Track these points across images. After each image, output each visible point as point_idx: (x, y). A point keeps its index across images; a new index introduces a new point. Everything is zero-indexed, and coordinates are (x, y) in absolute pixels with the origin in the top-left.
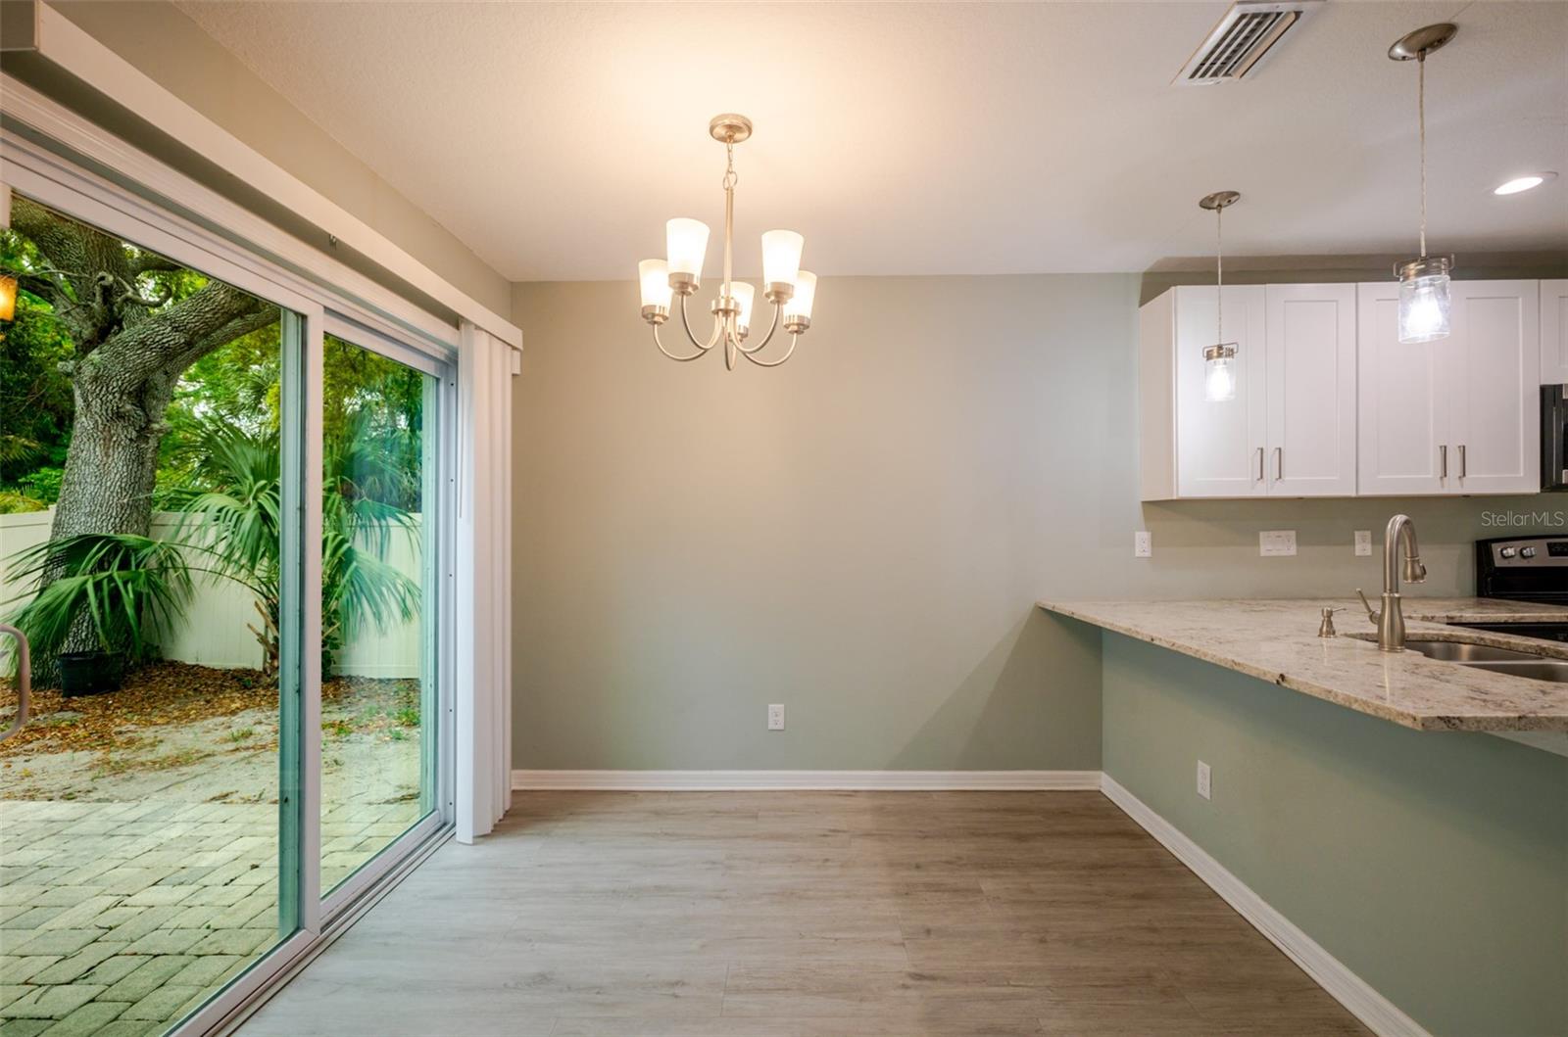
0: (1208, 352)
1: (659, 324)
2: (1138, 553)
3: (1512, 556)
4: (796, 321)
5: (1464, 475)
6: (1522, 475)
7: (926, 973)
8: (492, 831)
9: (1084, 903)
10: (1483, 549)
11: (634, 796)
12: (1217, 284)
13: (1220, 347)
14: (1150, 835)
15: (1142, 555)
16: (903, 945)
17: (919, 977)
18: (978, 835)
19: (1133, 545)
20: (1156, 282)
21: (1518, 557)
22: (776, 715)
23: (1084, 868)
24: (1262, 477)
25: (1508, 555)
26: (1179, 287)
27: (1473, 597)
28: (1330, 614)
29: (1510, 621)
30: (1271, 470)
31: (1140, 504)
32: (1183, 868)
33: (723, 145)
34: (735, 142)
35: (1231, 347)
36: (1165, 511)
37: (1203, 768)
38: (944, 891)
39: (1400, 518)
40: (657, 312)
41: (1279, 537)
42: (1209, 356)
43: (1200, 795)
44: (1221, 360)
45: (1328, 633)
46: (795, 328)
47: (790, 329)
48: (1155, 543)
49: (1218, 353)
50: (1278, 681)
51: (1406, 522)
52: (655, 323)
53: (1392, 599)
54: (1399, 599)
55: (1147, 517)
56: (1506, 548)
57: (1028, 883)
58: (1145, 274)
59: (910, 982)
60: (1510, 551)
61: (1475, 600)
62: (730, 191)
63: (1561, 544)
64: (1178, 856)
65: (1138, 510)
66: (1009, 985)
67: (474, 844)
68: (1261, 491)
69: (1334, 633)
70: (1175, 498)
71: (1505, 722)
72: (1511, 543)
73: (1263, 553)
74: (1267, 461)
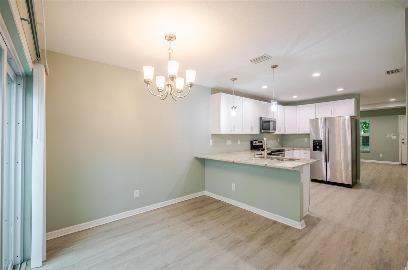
1: (150, 84)
2: (211, 145)
4: (180, 90)
5: (253, 131)
6: (258, 131)
7: (212, 238)
8: (47, 258)
9: (223, 215)
10: (251, 142)
11: (93, 229)
12: (233, 95)
14: (220, 200)
16: (202, 235)
17: (211, 239)
18: (193, 210)
19: (210, 143)
20: (215, 91)
21: (255, 143)
22: (136, 193)
23: (216, 209)
26: (222, 93)
27: (250, 150)
30: (233, 129)
31: (211, 135)
32: (229, 205)
33: (169, 42)
34: (172, 41)
37: (233, 185)
38: (199, 222)
40: (150, 81)
42: (232, 108)
43: (233, 190)
44: (234, 109)
45: (254, 157)
46: (180, 92)
47: (178, 92)
48: (213, 143)
50: (265, 166)
52: (148, 84)
55: (212, 138)
57: (211, 215)
58: (212, 88)
59: (211, 241)
62: (170, 54)
63: (259, 141)
64: (227, 203)
66: (226, 234)
67: (43, 266)
70: (220, 134)
72: (255, 141)
73: (227, 144)
74: (233, 127)
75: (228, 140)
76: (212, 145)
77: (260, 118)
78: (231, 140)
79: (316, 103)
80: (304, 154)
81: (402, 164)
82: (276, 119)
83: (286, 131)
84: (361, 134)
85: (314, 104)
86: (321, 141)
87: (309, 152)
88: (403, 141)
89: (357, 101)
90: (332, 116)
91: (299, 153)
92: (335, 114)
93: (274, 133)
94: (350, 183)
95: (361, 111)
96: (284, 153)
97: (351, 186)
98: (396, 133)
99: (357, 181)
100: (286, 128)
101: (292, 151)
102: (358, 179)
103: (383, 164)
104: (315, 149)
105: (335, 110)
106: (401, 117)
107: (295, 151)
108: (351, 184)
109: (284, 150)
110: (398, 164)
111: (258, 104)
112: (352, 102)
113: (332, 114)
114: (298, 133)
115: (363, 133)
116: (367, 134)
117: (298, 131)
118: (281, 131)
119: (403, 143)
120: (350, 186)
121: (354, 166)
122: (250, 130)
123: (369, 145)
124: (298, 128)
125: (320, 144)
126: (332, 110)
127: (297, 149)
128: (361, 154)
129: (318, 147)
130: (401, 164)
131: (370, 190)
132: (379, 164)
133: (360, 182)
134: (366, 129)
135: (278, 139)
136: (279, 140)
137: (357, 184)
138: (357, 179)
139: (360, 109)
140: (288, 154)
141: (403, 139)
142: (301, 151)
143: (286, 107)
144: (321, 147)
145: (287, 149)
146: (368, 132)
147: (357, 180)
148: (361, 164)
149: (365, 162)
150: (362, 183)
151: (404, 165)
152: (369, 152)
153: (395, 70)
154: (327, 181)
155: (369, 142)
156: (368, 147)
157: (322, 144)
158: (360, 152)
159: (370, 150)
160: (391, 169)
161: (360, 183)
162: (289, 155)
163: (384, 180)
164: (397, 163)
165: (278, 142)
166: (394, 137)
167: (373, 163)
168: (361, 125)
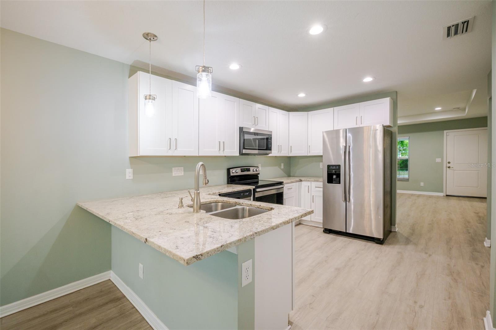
0: (146, 96)
2: (127, 178)
3: (234, 173)
5: (224, 150)
6: (236, 151)
10: (228, 170)
13: (150, 96)
14: (125, 296)
15: (129, 178)
19: (125, 175)
21: (235, 173)
24: (170, 149)
25: (233, 172)
26: (140, 72)
27: (226, 184)
28: (182, 199)
29: (232, 191)
30: (173, 147)
31: (128, 158)
35: (154, 96)
36: (137, 160)
37: (141, 266)
39: (201, 163)
41: (178, 169)
42: (146, 99)
44: (150, 101)
45: (181, 206)
48: (134, 173)
49: (149, 98)
50: (145, 242)
51: (202, 165)
53: (197, 193)
54: (199, 193)
55: (131, 163)
56: (233, 170)
58: (131, 66)
60: (234, 171)
61: (227, 185)
63: (243, 169)
65: (128, 160)
68: (170, 153)
69: (183, 206)
70: (139, 156)
71: (217, 250)
72: (234, 169)
73: (174, 175)
74: (172, 143)
75: (174, 167)
76: (131, 178)
77: (240, 128)
78: (182, 168)
79: (334, 107)
80: (316, 187)
81: (447, 196)
82: (271, 132)
83: (291, 152)
84: (398, 157)
85: (333, 108)
86: (339, 166)
87: (321, 184)
88: (448, 165)
89: (394, 102)
90: (358, 126)
91: (308, 186)
92: (361, 124)
93: (269, 155)
94: (381, 236)
95: (398, 125)
96: (283, 187)
97: (382, 240)
98: (440, 154)
99: (391, 229)
100: (291, 146)
101: (297, 183)
102: (393, 226)
103: (424, 196)
104: (330, 180)
105: (361, 116)
106: (447, 133)
107: (303, 183)
108: (382, 238)
109: (283, 182)
110: (443, 195)
111: (236, 103)
112: (386, 102)
113: (357, 123)
114: (308, 155)
115: (400, 156)
116: (406, 157)
117: (309, 152)
118: (282, 152)
119: (449, 167)
120: (380, 241)
121: (387, 207)
122: (217, 149)
123: (407, 170)
124: (309, 146)
125: (337, 173)
126: (357, 117)
127: (306, 181)
128: (398, 184)
129: (334, 177)
130: (445, 195)
131: (410, 247)
132: (419, 196)
133: (396, 230)
134: (403, 152)
135: (282, 165)
136: (284, 166)
137: (391, 235)
138: (391, 225)
139: (398, 122)
140: (292, 188)
141: (449, 163)
142: (311, 183)
143: (291, 114)
144: (338, 176)
145: (289, 181)
146: (406, 155)
147: (391, 227)
148: (397, 197)
149: (403, 194)
150: (399, 233)
151: (449, 197)
152: (407, 180)
153: (462, 23)
154: (347, 232)
155: (408, 167)
156: (406, 172)
157: (340, 171)
158: (397, 180)
159: (409, 177)
160: (435, 203)
161: (396, 232)
162: (292, 190)
163: (429, 224)
164: (441, 194)
165: (282, 170)
166: (438, 160)
167: (412, 195)
168: (398, 147)
